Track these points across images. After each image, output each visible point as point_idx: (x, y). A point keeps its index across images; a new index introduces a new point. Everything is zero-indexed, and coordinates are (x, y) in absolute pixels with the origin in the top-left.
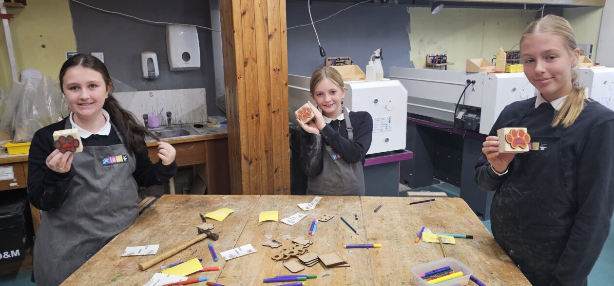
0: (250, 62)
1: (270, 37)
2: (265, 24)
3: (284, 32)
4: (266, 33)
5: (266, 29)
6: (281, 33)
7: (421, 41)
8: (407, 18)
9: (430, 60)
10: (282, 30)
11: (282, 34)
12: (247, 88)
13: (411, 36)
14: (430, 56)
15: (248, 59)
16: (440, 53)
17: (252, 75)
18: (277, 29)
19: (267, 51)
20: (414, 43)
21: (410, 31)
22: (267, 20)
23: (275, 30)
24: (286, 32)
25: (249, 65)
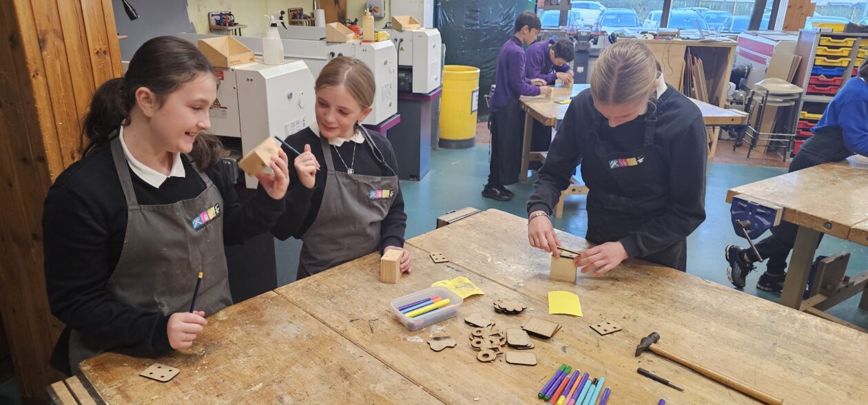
0: (51, 39)
9: (213, 23)
12: (53, 96)
14: (213, 15)
15: (46, 32)
17: (58, 67)
25: (49, 45)
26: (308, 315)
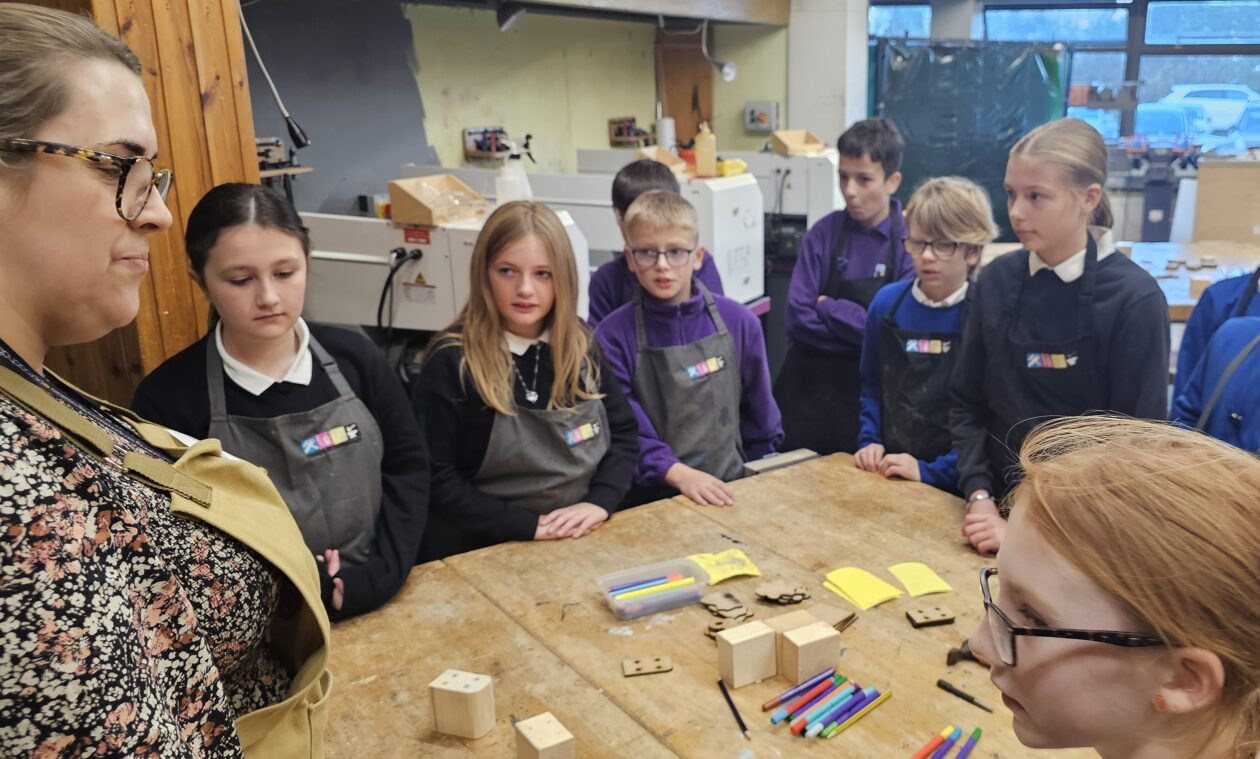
1: (203, 99)
2: (188, 59)
3: (241, 84)
4: (193, 89)
5: (193, 74)
6: (233, 86)
7: (445, 93)
8: (404, 31)
9: (471, 146)
10: (237, 79)
11: (237, 90)
13: (421, 79)
14: (470, 134)
16: (490, 124)
18: (221, 75)
19: (202, 143)
20: (430, 101)
21: (418, 70)
22: (191, 47)
23: (218, 78)
24: (246, 85)
26: (479, 595)
